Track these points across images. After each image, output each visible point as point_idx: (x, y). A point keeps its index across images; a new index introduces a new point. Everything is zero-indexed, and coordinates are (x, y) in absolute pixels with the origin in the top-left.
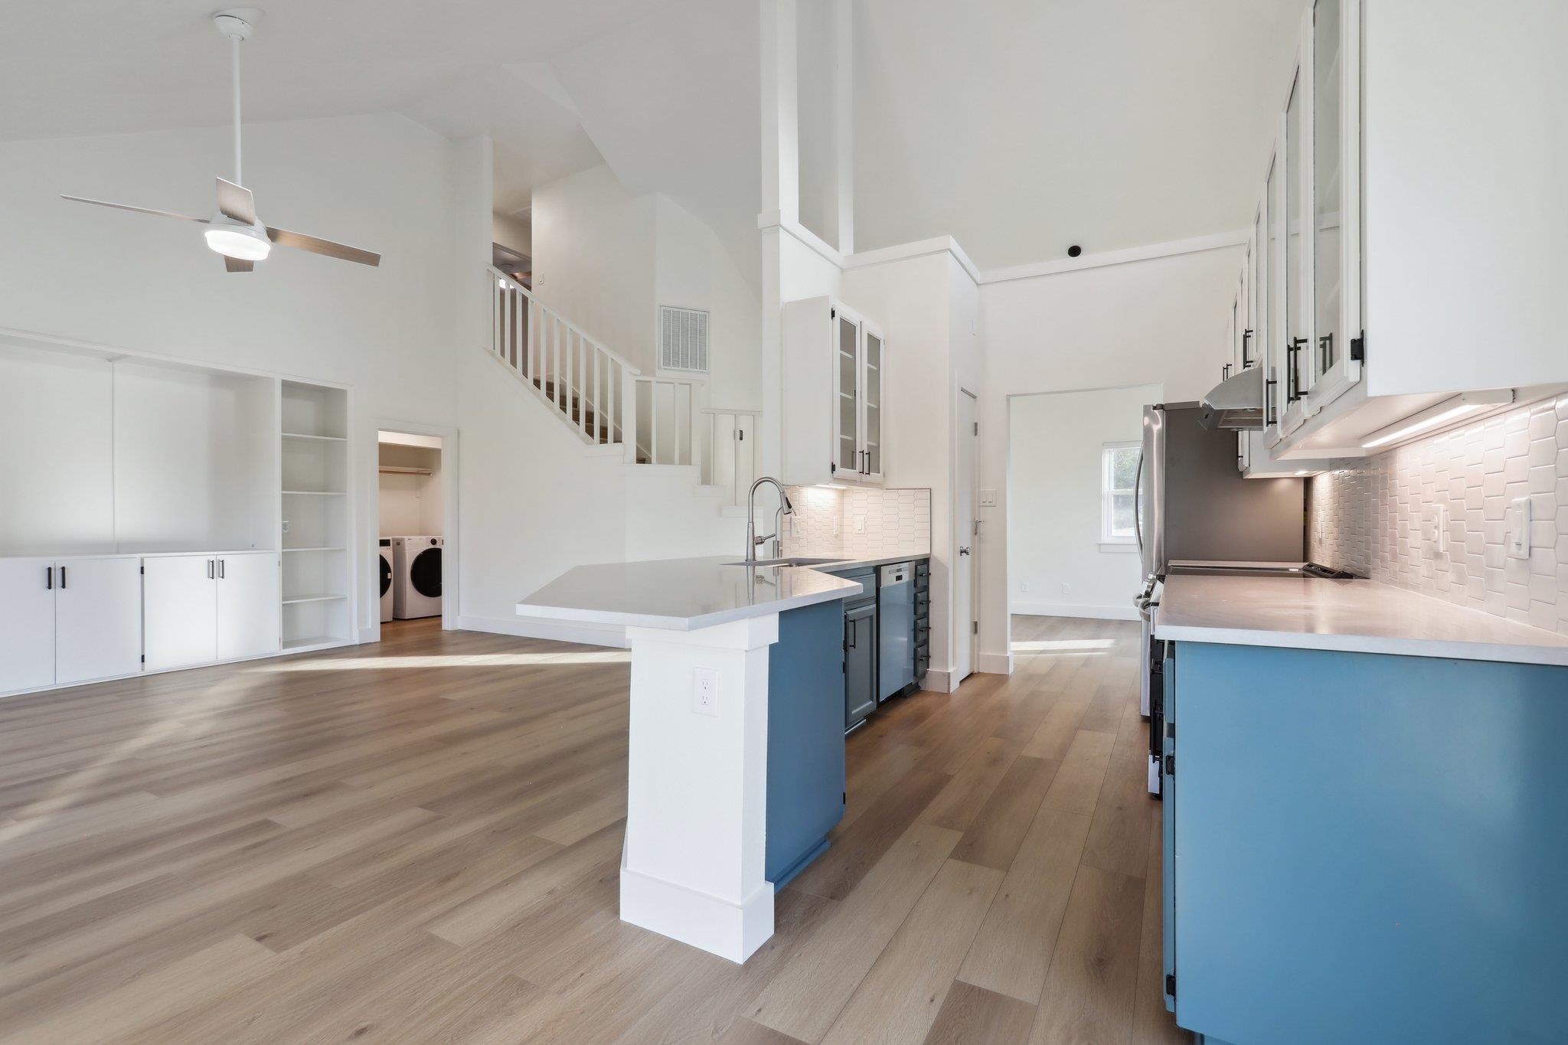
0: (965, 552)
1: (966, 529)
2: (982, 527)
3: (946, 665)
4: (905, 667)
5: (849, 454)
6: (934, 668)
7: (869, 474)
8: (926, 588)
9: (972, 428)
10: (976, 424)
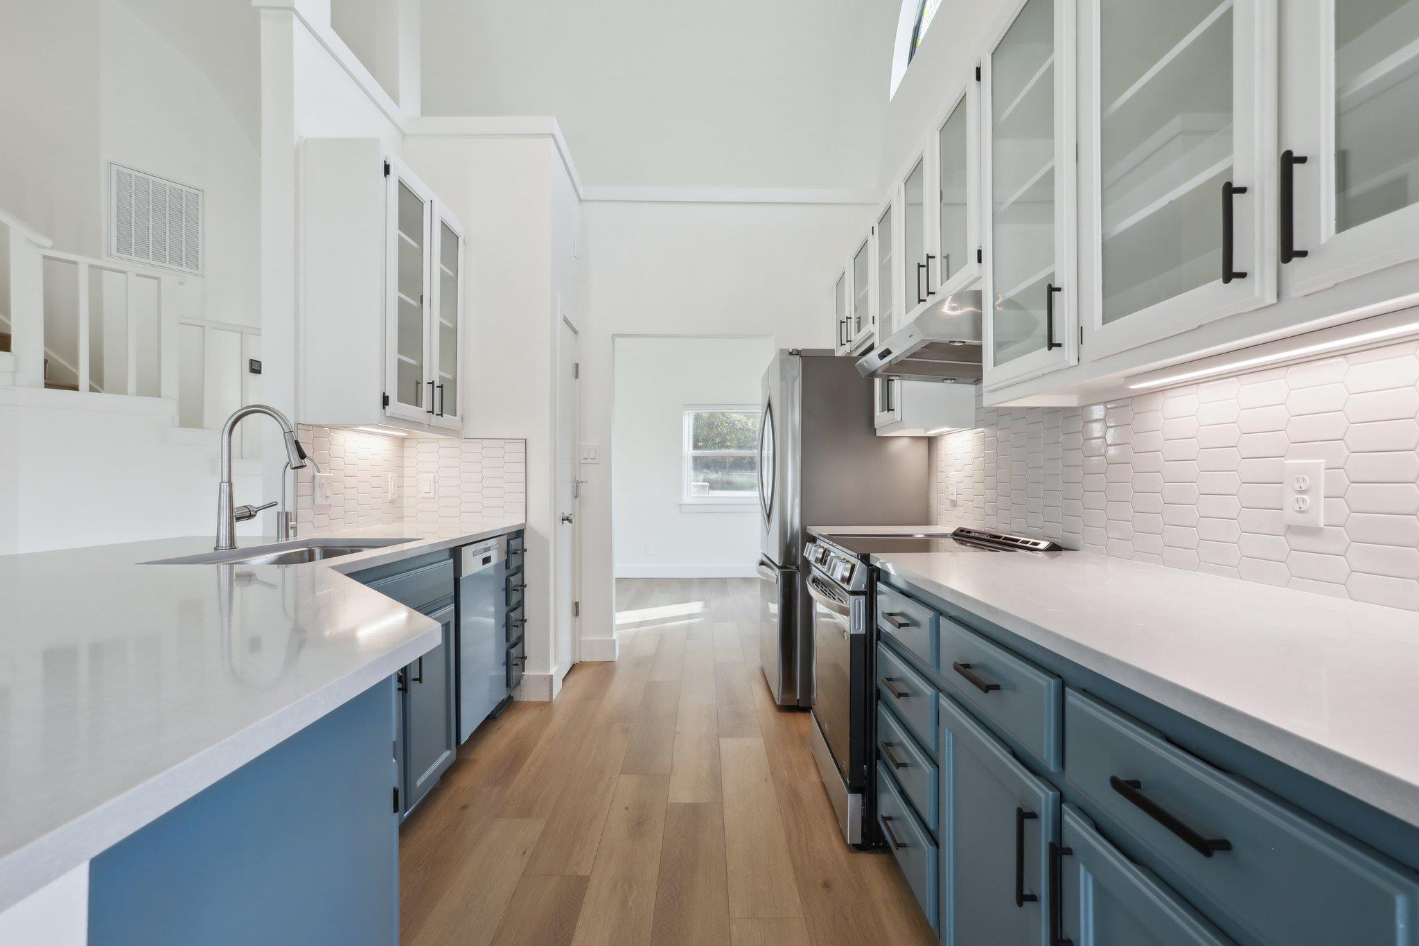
0: (567, 519)
1: (567, 491)
2: (582, 487)
3: (547, 667)
4: (493, 673)
5: (410, 385)
6: (531, 671)
7: (441, 415)
8: (520, 569)
9: (571, 370)
10: (577, 365)
